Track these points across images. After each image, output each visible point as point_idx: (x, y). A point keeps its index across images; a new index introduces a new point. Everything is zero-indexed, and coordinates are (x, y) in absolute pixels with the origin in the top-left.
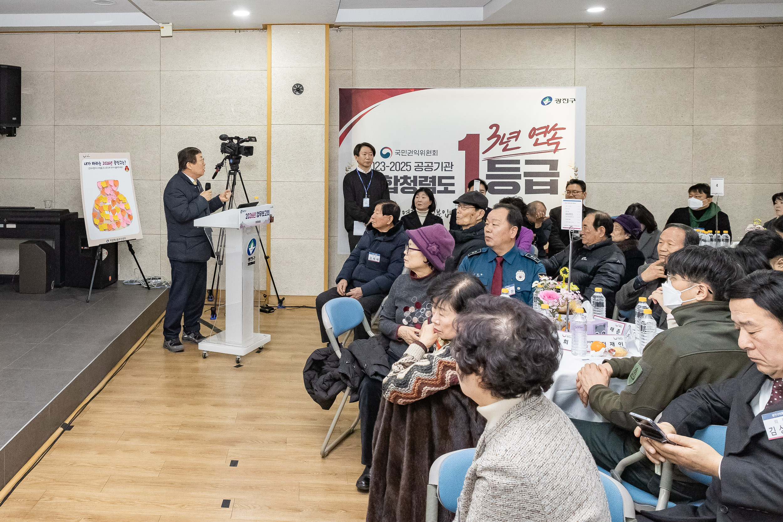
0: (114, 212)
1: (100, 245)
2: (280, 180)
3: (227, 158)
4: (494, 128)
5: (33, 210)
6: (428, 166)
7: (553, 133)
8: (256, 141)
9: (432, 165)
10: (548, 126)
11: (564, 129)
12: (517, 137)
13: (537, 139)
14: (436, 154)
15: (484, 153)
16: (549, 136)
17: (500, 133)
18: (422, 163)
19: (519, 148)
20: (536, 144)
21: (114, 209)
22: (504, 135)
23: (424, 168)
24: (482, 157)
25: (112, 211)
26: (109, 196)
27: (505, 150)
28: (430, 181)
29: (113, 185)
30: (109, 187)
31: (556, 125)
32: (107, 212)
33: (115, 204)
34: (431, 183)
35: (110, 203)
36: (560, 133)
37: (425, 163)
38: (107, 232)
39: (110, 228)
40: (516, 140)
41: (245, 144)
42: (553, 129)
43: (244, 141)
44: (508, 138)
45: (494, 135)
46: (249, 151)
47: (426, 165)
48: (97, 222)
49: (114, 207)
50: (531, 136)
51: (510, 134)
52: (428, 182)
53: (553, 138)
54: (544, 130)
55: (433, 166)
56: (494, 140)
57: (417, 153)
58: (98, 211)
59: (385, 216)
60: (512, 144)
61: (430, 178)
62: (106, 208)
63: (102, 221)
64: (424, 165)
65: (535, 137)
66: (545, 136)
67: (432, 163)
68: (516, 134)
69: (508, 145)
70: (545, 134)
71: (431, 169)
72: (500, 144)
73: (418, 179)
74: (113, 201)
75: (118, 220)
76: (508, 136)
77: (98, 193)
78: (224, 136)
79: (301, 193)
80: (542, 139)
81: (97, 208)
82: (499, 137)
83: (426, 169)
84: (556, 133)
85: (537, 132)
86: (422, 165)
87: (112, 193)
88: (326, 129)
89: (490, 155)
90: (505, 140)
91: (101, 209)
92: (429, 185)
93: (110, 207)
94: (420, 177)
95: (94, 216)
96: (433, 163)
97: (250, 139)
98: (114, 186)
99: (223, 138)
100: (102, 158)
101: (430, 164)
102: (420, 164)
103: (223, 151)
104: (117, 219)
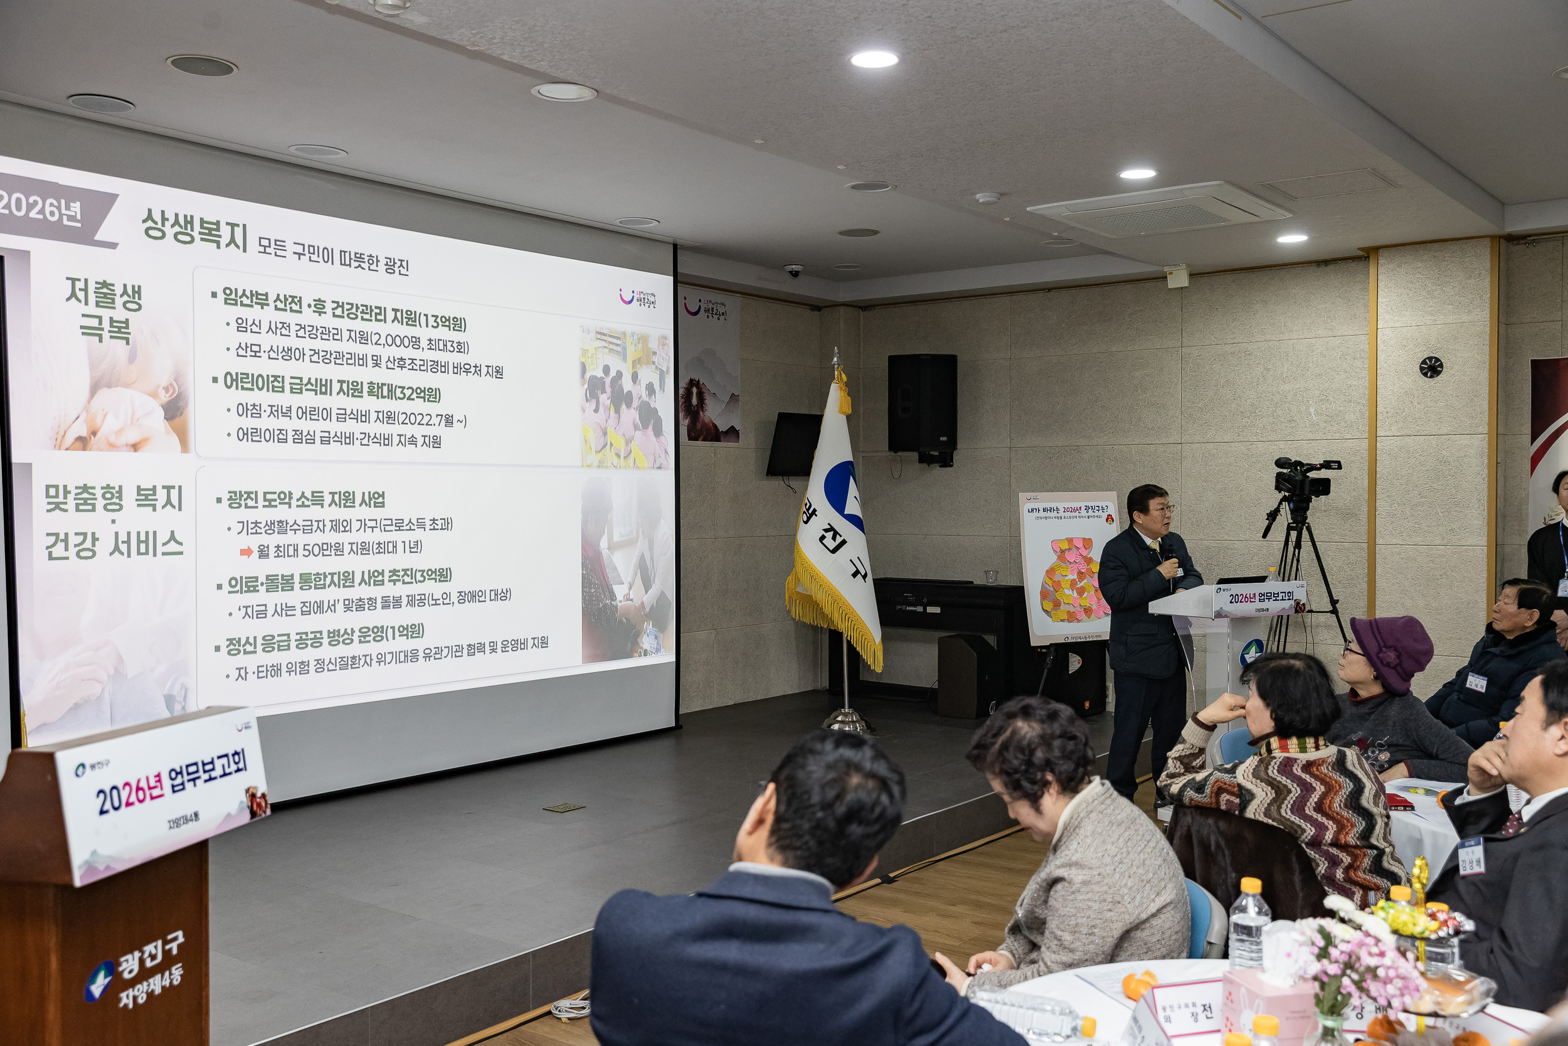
0: (1081, 592)
1: (1052, 645)
2: (1395, 541)
3: (1285, 501)
5: (971, 585)
8: (1340, 467)
21: (1082, 587)
25: (1077, 589)
26: (1072, 565)
29: (1080, 545)
30: (1074, 548)
32: (1068, 592)
33: (1085, 578)
35: (1075, 577)
38: (1066, 624)
39: (1072, 617)
41: (1312, 475)
43: (1313, 468)
46: (1324, 487)
48: (1049, 606)
49: (1082, 584)
58: (1052, 589)
59: (1523, 610)
62: (1066, 585)
63: (1057, 604)
74: (1080, 573)
75: (1088, 605)
77: (1054, 558)
78: (1283, 460)
79: (1438, 566)
81: (1050, 583)
87: (1080, 559)
88: (1489, 440)
91: (1057, 586)
93: (1073, 584)
95: (1044, 595)
97: (1327, 465)
98: (1083, 548)
99: (1280, 463)
100: (1062, 501)
103: (1278, 488)
104: (1085, 603)
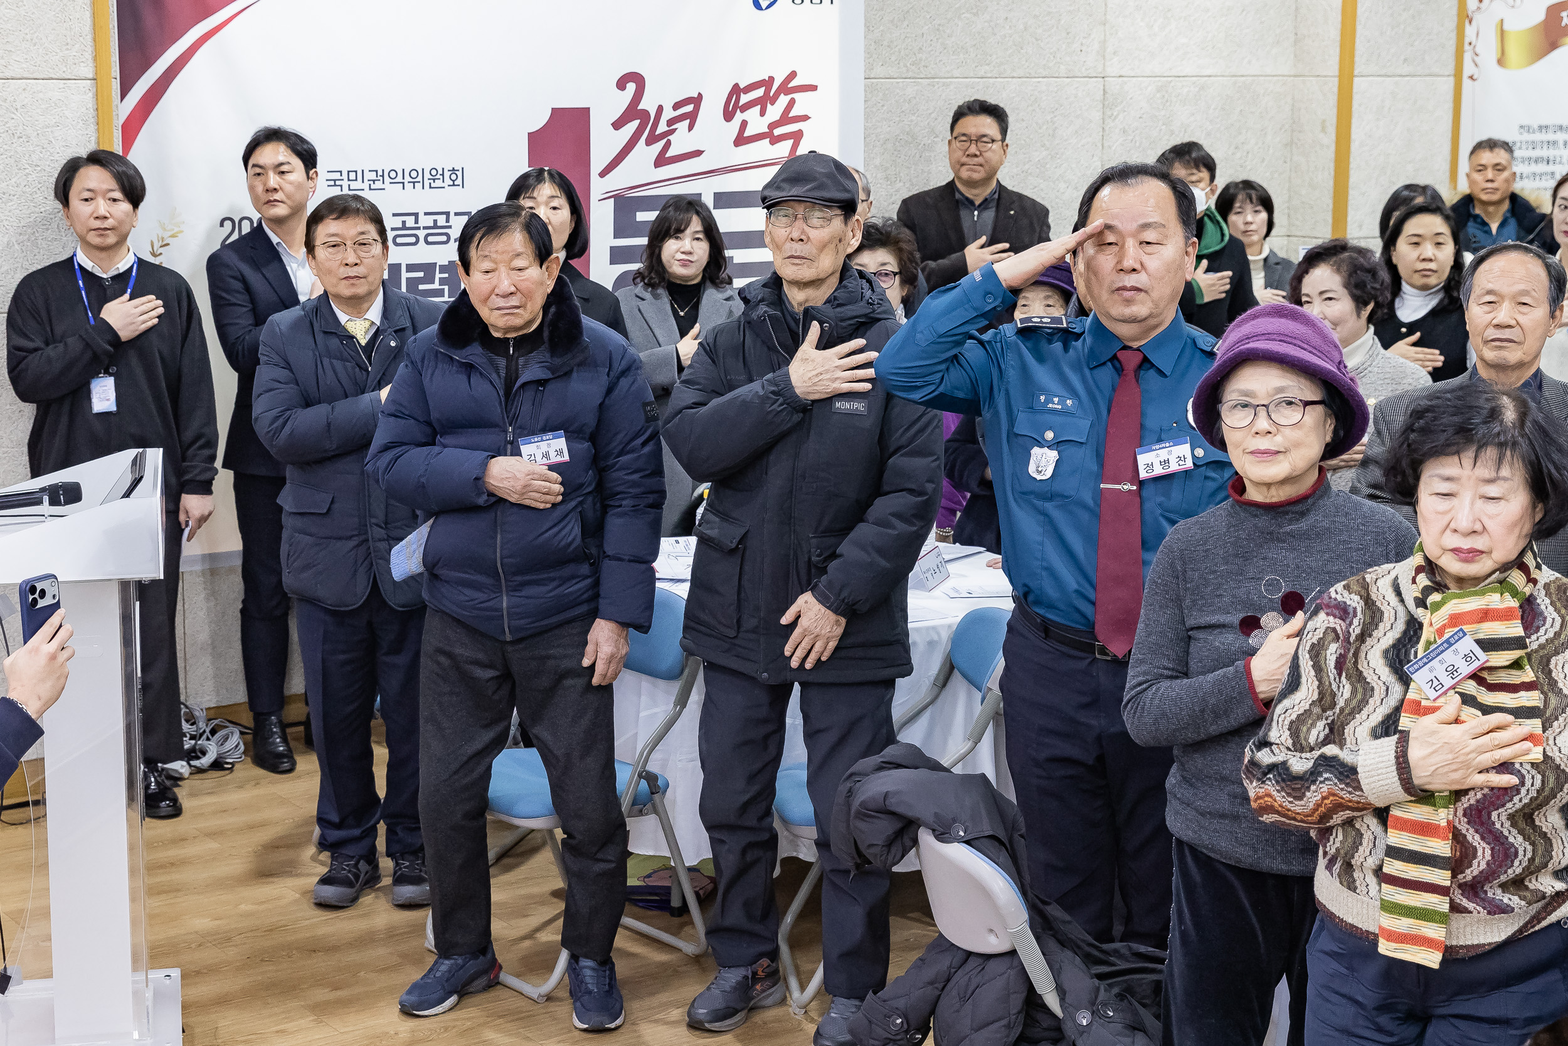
4: (631, 87)
6: (435, 226)
7: (783, 100)
9: (448, 221)
10: (772, 79)
11: (814, 88)
12: (692, 117)
13: (744, 124)
14: (459, 182)
15: (603, 174)
16: (774, 112)
17: (648, 104)
18: (416, 215)
19: (698, 153)
20: (741, 140)
22: (660, 109)
23: (422, 234)
24: (599, 187)
27: (661, 161)
28: (442, 281)
31: (793, 75)
34: (446, 288)
36: (803, 103)
37: (426, 214)
40: (691, 128)
42: (784, 89)
44: (671, 122)
45: (632, 112)
47: (428, 221)
50: (728, 116)
51: (676, 106)
52: (436, 286)
53: (785, 119)
54: (760, 92)
55: (450, 227)
56: (634, 125)
57: (400, 179)
60: (681, 142)
61: (443, 269)
64: (421, 224)
65: (739, 117)
66: (763, 113)
67: (447, 214)
68: (689, 108)
69: (668, 145)
70: (763, 103)
71: (444, 238)
72: (649, 143)
73: (405, 275)
76: (668, 113)
80: (756, 122)
82: (646, 113)
83: (430, 239)
84: (792, 103)
85: (745, 99)
86: (416, 222)
89: (620, 179)
90: (662, 127)
92: (440, 293)
94: (411, 268)
96: (452, 215)
101: (441, 221)
102: (410, 222)
